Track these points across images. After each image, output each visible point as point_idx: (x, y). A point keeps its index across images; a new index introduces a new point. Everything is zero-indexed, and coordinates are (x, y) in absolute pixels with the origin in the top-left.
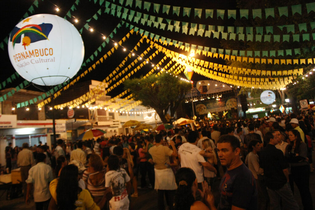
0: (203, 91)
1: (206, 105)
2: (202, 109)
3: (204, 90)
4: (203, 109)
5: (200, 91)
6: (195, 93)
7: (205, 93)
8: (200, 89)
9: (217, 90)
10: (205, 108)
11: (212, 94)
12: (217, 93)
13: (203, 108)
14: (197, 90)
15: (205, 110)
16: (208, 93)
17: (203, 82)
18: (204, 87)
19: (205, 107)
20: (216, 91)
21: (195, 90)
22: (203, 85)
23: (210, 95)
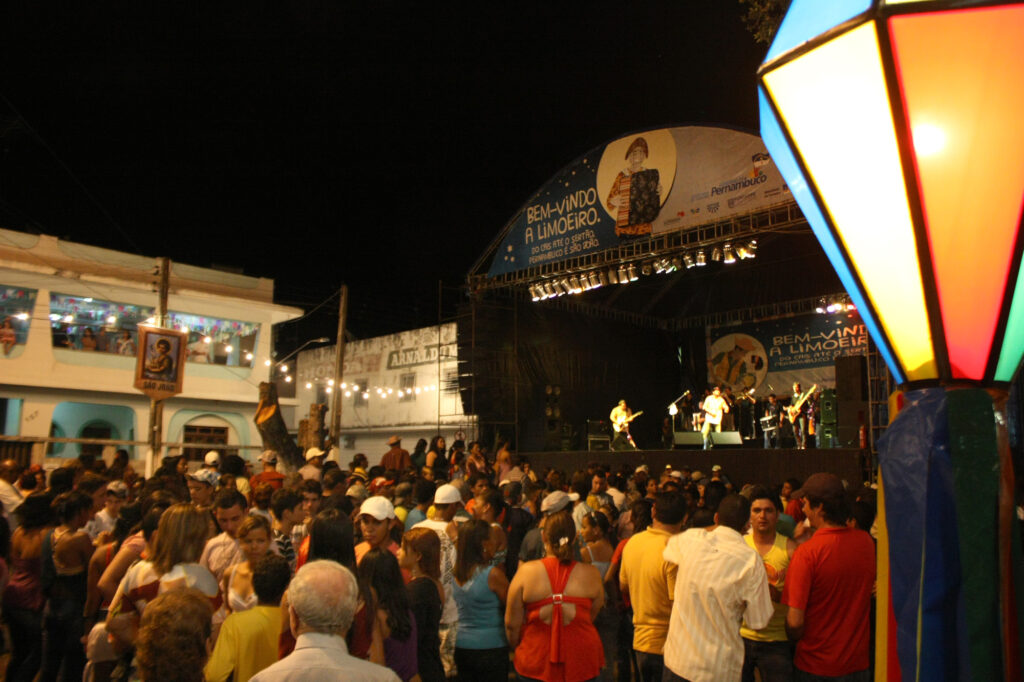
0: (633, 211)
1: (767, 346)
2: (743, 368)
3: (640, 208)
4: (750, 367)
5: (614, 214)
6: (582, 229)
7: (641, 229)
8: (617, 201)
9: (722, 199)
10: (759, 365)
11: (692, 235)
12: (725, 227)
13: (747, 359)
14: (598, 205)
15: (760, 374)
16: (659, 227)
17: (641, 143)
18: (643, 182)
19: (761, 354)
20: (713, 208)
21: (587, 208)
22: (637, 170)
23: (675, 238)
